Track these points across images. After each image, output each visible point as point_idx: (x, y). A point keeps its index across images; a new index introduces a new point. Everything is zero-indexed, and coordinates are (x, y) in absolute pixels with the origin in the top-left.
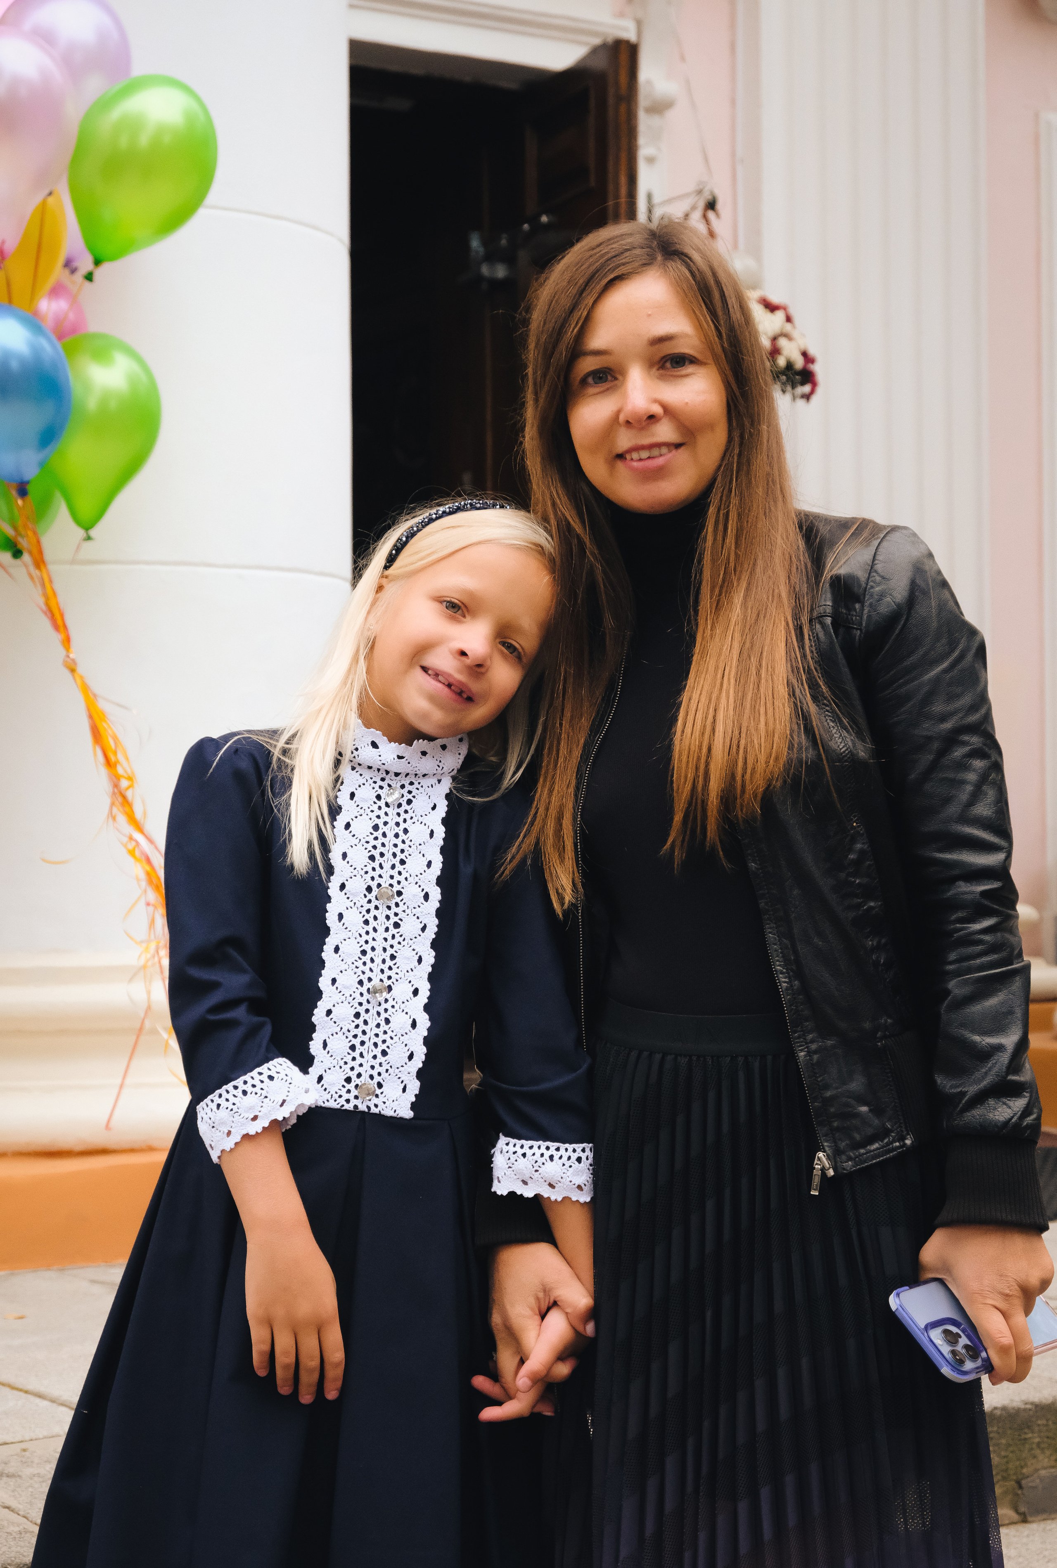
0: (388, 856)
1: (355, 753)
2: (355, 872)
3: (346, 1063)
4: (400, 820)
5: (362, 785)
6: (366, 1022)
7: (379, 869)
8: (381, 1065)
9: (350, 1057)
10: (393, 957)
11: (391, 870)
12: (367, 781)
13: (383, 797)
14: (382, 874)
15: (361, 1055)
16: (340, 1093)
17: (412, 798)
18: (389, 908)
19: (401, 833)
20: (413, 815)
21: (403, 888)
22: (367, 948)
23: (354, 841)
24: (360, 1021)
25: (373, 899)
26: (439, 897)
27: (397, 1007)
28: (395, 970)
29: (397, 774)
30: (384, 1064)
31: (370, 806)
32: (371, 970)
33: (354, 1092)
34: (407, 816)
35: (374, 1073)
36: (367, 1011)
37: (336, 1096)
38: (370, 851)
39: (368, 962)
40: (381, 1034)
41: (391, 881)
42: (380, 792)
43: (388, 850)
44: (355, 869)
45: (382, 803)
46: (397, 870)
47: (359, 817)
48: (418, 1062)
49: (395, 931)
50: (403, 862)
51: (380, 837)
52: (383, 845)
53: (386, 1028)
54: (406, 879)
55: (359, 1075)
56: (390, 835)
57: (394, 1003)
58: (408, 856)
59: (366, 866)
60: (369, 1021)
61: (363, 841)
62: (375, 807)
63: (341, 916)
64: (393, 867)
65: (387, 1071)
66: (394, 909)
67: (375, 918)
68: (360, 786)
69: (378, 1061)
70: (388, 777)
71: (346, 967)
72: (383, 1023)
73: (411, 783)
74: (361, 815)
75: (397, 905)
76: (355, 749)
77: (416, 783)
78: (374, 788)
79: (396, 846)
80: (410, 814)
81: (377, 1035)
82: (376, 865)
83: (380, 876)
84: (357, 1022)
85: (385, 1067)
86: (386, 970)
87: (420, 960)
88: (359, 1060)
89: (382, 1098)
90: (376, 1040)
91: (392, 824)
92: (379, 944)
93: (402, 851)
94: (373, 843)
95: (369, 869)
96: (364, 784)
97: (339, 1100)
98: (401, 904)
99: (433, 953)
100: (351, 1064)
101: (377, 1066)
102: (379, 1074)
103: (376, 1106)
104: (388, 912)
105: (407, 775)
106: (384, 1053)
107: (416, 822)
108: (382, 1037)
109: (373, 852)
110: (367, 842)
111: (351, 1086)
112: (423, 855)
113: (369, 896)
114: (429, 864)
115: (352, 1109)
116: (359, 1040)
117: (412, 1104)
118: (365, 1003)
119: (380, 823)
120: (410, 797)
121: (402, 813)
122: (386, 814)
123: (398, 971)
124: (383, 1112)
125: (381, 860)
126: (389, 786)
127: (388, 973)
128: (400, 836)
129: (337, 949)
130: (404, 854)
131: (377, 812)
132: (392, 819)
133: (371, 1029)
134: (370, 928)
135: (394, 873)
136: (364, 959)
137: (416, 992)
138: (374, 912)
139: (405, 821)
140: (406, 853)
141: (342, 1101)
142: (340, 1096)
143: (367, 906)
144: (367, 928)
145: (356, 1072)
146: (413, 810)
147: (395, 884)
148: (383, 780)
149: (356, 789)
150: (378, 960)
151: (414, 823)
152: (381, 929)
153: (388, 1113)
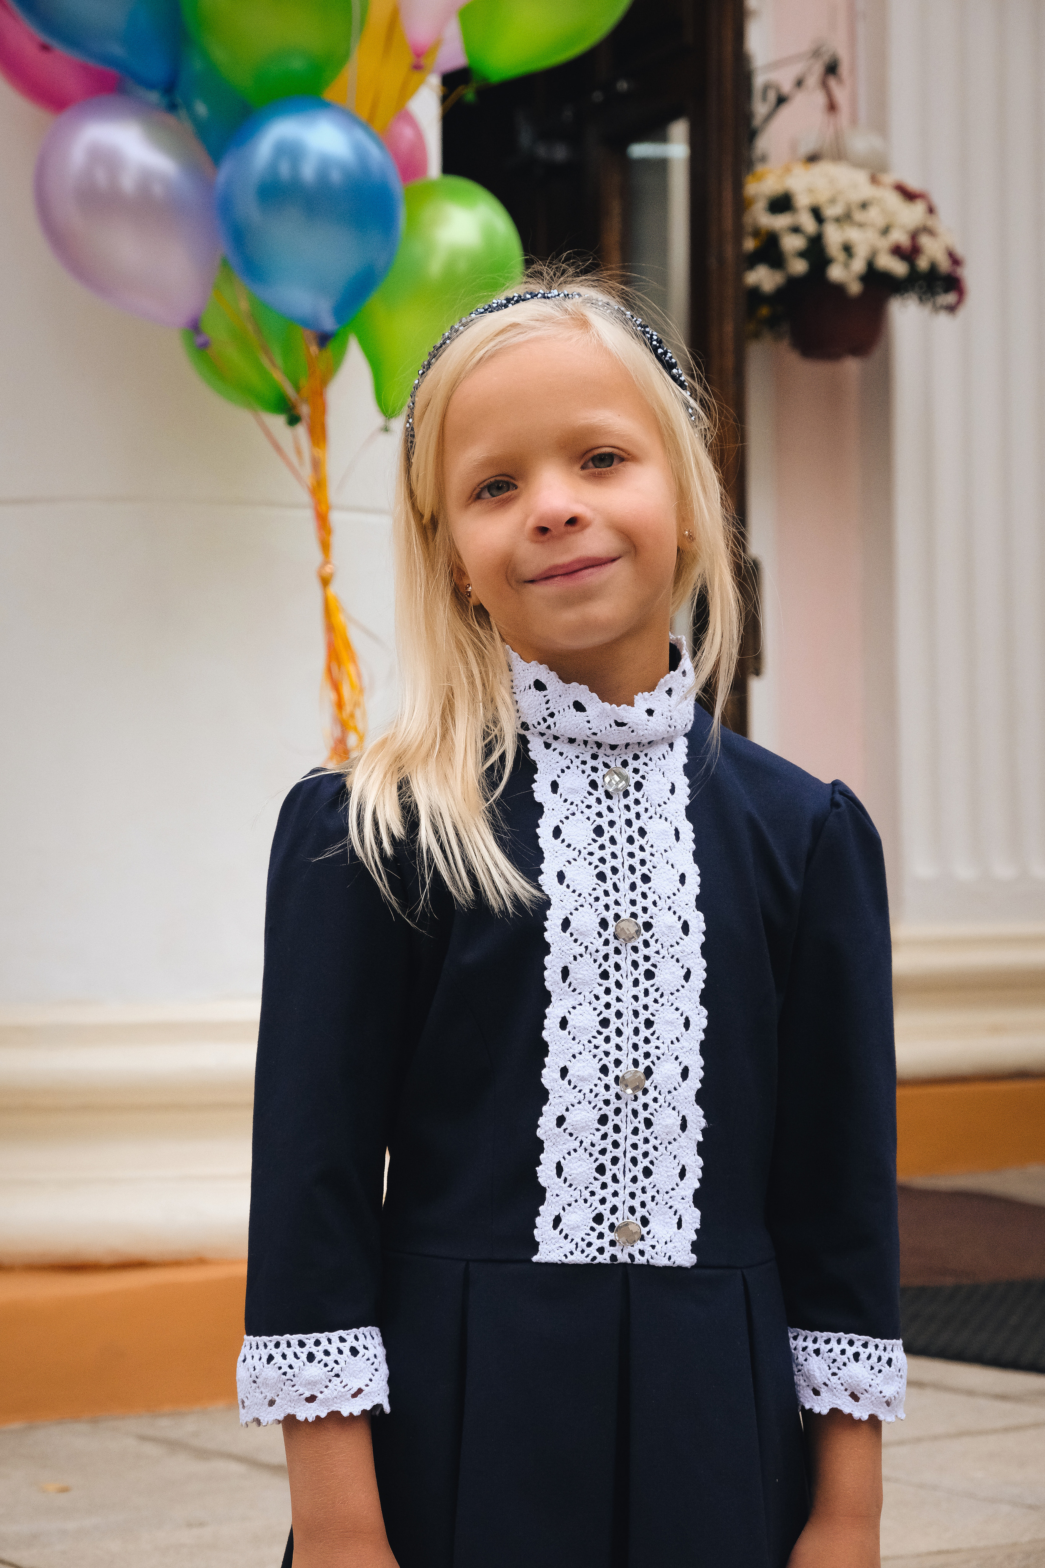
0: (624, 871)
1: (550, 721)
2: (581, 900)
3: (593, 1194)
4: (632, 815)
5: (566, 770)
6: (617, 1129)
8: (644, 1190)
9: (598, 1184)
10: (649, 1024)
11: (630, 892)
12: (572, 762)
13: (600, 782)
14: (619, 900)
15: (615, 1179)
16: (588, 1239)
17: (641, 780)
18: (635, 949)
19: (636, 836)
20: (648, 805)
21: (651, 917)
22: (610, 1014)
23: (571, 854)
24: (608, 1128)
25: (611, 938)
26: (703, 927)
27: (661, 1099)
28: (654, 1042)
29: (613, 747)
30: (648, 1189)
31: (584, 800)
32: (618, 1048)
33: (609, 1236)
34: (640, 809)
35: (636, 1203)
36: (617, 1111)
37: (583, 1245)
38: (596, 867)
39: (613, 1035)
40: (640, 1144)
41: (633, 909)
42: (594, 776)
43: (623, 863)
44: (580, 895)
45: (600, 793)
46: (639, 890)
47: (571, 817)
48: (693, 1182)
49: (647, 984)
50: (646, 879)
51: (607, 844)
52: (614, 856)
53: (647, 1133)
54: (655, 903)
55: (614, 1210)
56: (621, 840)
57: (656, 1094)
59: (594, 889)
60: (622, 1126)
61: (584, 852)
62: (592, 800)
63: (565, 972)
64: (633, 887)
65: (653, 1198)
66: (643, 951)
67: (617, 967)
68: (563, 771)
69: (640, 1185)
70: (601, 753)
71: (581, 1048)
72: (642, 1127)
73: (636, 757)
74: (574, 814)
75: (646, 944)
76: (548, 716)
77: (642, 755)
78: (583, 772)
79: (631, 855)
80: (644, 804)
81: (635, 1146)
82: (608, 886)
83: (617, 903)
84: (603, 1129)
85: (651, 1192)
86: (641, 1044)
87: (687, 1025)
88: (612, 1187)
89: (649, 1241)
90: (634, 1153)
91: (620, 823)
92: (627, 1006)
94: (599, 854)
96: (568, 768)
97: (588, 1251)
98: (652, 942)
99: (705, 1012)
100: (600, 1194)
101: (639, 1193)
102: (643, 1205)
103: (642, 1253)
104: (635, 956)
105: (627, 745)
106: (647, 1172)
107: (654, 815)
108: (642, 1148)
109: (602, 868)
110: (591, 854)
111: (604, 1228)
112: (673, 866)
113: (605, 934)
114: (683, 879)
115: (608, 1261)
116: (609, 1156)
117: (693, 1244)
118: (613, 1099)
119: (604, 822)
120: (637, 778)
121: (632, 805)
122: (610, 809)
123: (658, 1043)
124: (652, 1262)
126: (606, 765)
127: (643, 1048)
128: (636, 840)
129: (564, 1023)
130: (647, 866)
131: (596, 808)
132: (620, 816)
133: (625, 1137)
134: (611, 983)
135: (636, 895)
136: (606, 1032)
137: (685, 1074)
138: (614, 958)
139: (638, 816)
141: (593, 1251)
142: (589, 1245)
143: (604, 950)
144: (606, 984)
145: (608, 1205)
146: (645, 797)
147: (640, 913)
148: (594, 757)
149: (559, 776)
150: (628, 1031)
151: (651, 818)
152: (627, 983)
153: (661, 1261)
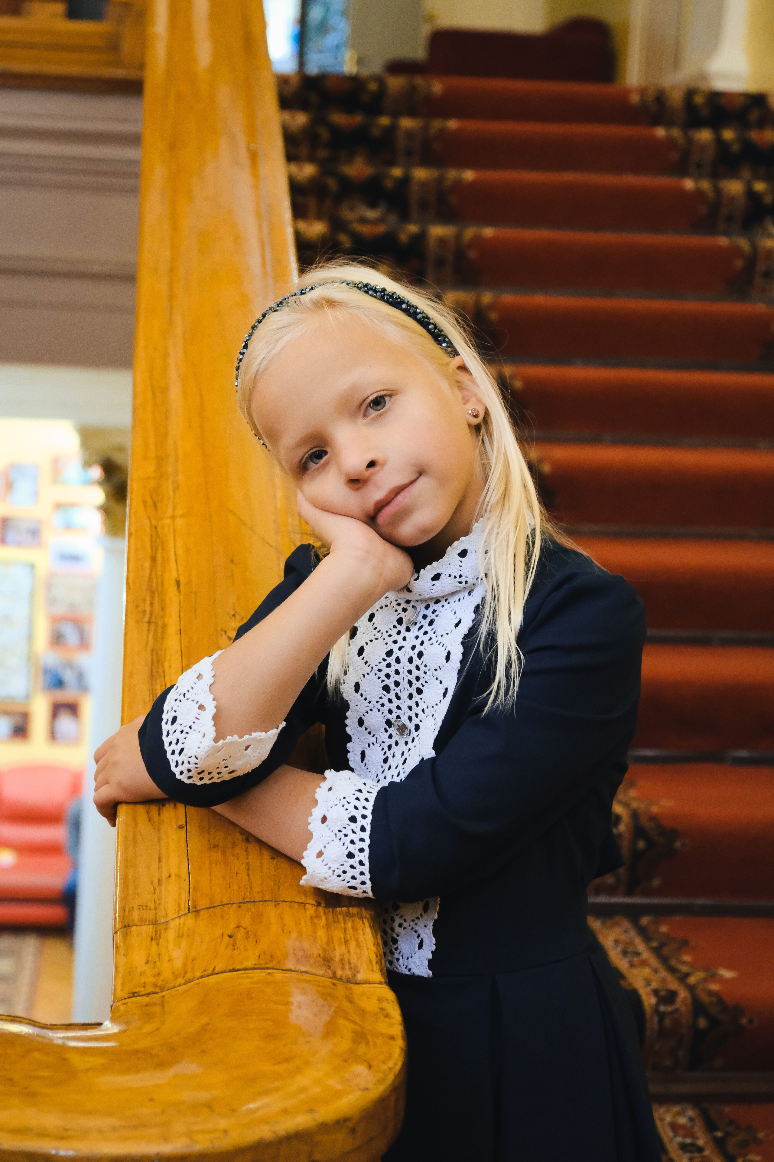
0: (404, 684)
2: (371, 706)
4: (418, 643)
5: (384, 607)
7: (396, 699)
11: (408, 700)
12: (391, 603)
13: (405, 620)
14: (400, 706)
17: (435, 618)
18: (406, 744)
19: (416, 658)
20: (433, 636)
23: (367, 669)
25: (394, 734)
30: (396, 918)
31: (389, 630)
34: (426, 638)
38: (383, 681)
41: (409, 713)
42: (403, 614)
43: (403, 678)
44: (370, 702)
45: (402, 627)
46: (414, 699)
47: (374, 640)
52: (397, 672)
56: (404, 660)
58: (424, 684)
61: (375, 669)
62: (394, 631)
63: (362, 757)
64: (410, 697)
65: (401, 925)
66: (410, 745)
67: (394, 755)
68: (381, 608)
74: (377, 639)
75: (413, 741)
78: (396, 610)
79: (410, 672)
80: (430, 634)
82: (392, 695)
83: (398, 708)
85: (398, 921)
89: (396, 955)
93: (418, 679)
94: (386, 670)
95: (385, 701)
98: (417, 739)
102: (392, 929)
103: (390, 963)
104: (404, 749)
107: (435, 643)
109: (388, 681)
112: (441, 682)
113: (390, 731)
114: (445, 692)
117: (430, 961)
119: (396, 647)
120: (433, 616)
121: (421, 635)
122: (404, 639)
124: (397, 971)
125: (397, 690)
128: (415, 661)
130: (420, 682)
131: (395, 637)
132: (409, 642)
135: (412, 703)
138: (394, 749)
139: (422, 643)
140: (422, 681)
146: (434, 630)
147: (413, 717)
148: (408, 601)
149: (377, 611)
151: (431, 644)
153: (403, 971)
